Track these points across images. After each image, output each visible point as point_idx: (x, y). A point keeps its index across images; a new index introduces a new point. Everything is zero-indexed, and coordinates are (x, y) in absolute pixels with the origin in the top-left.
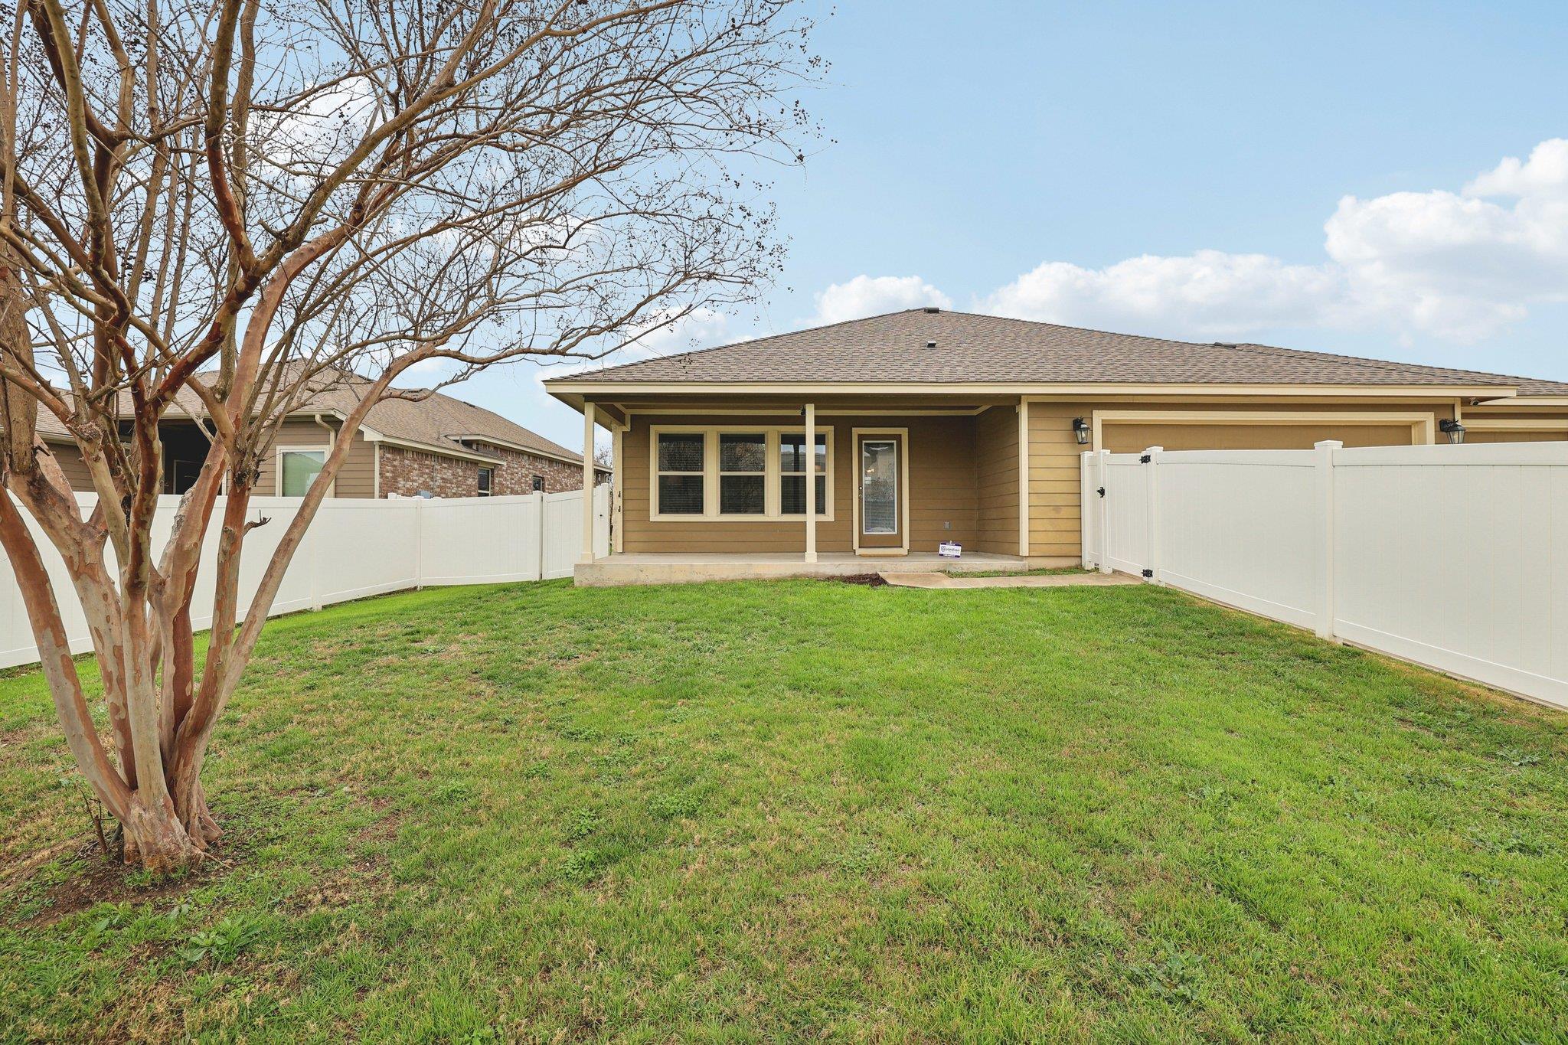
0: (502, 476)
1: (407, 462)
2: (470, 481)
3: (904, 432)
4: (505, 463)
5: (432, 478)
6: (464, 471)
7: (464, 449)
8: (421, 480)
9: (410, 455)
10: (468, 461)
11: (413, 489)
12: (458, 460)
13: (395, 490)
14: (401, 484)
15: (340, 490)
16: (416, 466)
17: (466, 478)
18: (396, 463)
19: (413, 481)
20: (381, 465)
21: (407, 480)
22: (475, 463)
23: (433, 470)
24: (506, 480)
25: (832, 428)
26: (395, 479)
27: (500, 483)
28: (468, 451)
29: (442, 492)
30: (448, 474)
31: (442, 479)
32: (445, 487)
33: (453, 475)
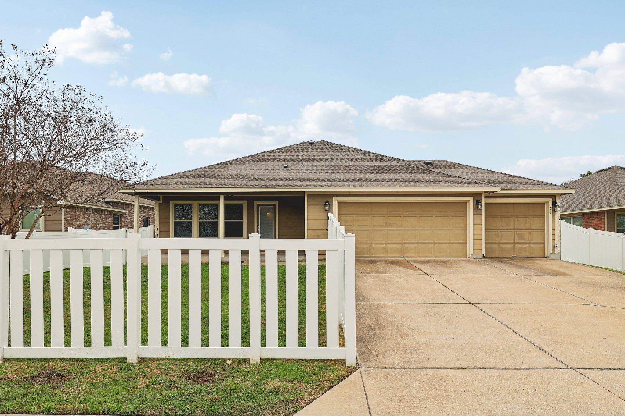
0: (126, 217)
1: (77, 213)
2: (109, 220)
3: (276, 203)
4: (127, 211)
5: (90, 220)
6: (106, 216)
7: (105, 205)
8: (84, 221)
9: (79, 210)
10: (107, 211)
11: (80, 225)
12: (102, 210)
13: (72, 226)
14: (75, 222)
15: (47, 229)
16: (82, 214)
17: (107, 219)
18: (72, 213)
19: (80, 221)
20: (65, 215)
21: (77, 221)
22: (112, 212)
23: (90, 215)
24: (128, 219)
25: (246, 201)
26: (71, 221)
27: (125, 221)
28: (107, 206)
29: (95, 228)
30: (98, 218)
31: (95, 220)
32: (96, 224)
33: (100, 217)
